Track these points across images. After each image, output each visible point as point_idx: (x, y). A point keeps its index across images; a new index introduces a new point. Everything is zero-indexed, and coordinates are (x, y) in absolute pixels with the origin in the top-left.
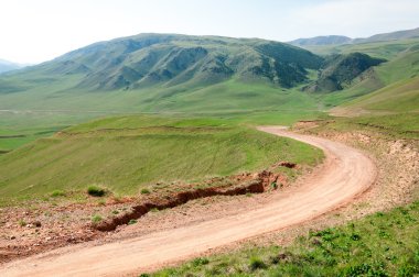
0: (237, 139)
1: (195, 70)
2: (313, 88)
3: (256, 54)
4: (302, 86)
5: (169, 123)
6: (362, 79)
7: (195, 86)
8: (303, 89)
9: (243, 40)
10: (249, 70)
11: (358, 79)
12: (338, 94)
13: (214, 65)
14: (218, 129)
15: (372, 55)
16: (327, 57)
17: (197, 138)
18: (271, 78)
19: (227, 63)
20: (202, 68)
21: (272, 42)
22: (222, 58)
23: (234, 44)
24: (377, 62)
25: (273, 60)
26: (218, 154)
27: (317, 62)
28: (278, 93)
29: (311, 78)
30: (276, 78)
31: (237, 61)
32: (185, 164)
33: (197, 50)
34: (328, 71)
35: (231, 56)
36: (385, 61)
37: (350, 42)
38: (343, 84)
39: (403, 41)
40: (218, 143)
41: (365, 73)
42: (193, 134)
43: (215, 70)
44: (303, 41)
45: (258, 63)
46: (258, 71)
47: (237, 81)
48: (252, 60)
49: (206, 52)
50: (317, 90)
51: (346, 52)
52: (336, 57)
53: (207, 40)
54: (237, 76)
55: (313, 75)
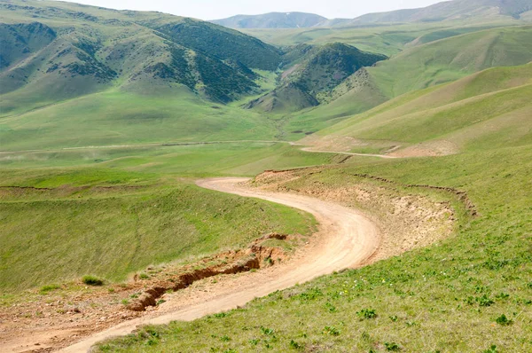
0: (170, 203)
1: (31, 67)
2: (269, 101)
3: (159, 42)
4: (248, 99)
5: (18, 180)
6: (349, 87)
7: (35, 100)
8: (251, 105)
9: (129, 13)
10: (148, 70)
11: (342, 87)
12: (312, 112)
13: (71, 59)
14: (126, 188)
15: (362, 48)
16: (290, 49)
17: (92, 205)
18: (191, 85)
19: (101, 56)
20: (46, 66)
21: (187, 20)
22: (88, 48)
23: (113, 22)
24: (372, 60)
25: (192, 53)
26: (141, 231)
27: (272, 58)
28: (206, 110)
29: (264, 85)
30: (200, 85)
31: (120, 53)
32: (82, 250)
33: (31, 28)
34: (292, 72)
35: (109, 43)
36: (384, 58)
37: (325, 26)
38: (319, 96)
39: (408, 25)
40: (134, 211)
41: (353, 78)
42: (76, 198)
43: (76, 69)
44: (246, 21)
45: (165, 58)
46: (164, 72)
47: (124, 90)
48: (150, 51)
49: (52, 33)
50: (276, 106)
51: (321, 42)
52: (305, 50)
53: (52, 9)
54: (123, 81)
55: (267, 81)
